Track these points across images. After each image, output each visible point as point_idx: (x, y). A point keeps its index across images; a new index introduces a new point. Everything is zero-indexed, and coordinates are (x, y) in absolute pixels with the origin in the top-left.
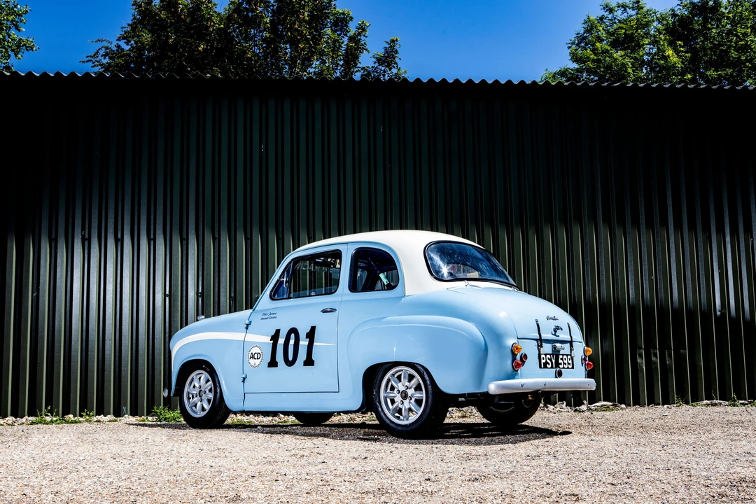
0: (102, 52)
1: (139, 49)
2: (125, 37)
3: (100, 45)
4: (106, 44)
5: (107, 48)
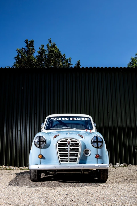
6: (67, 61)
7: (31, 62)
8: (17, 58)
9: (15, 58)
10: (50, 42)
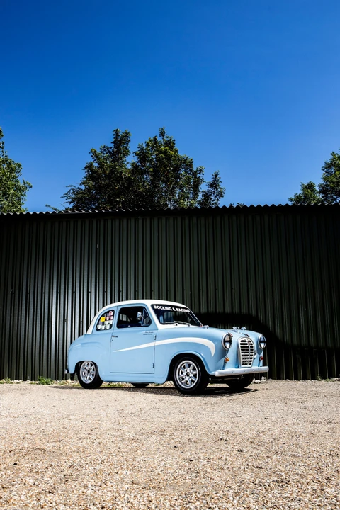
0: (72, 191)
1: (89, 190)
2: (84, 183)
3: (70, 188)
4: (73, 188)
5: (73, 190)
6: (195, 174)
7: (119, 177)
8: (89, 167)
9: (86, 168)
10: (162, 134)
